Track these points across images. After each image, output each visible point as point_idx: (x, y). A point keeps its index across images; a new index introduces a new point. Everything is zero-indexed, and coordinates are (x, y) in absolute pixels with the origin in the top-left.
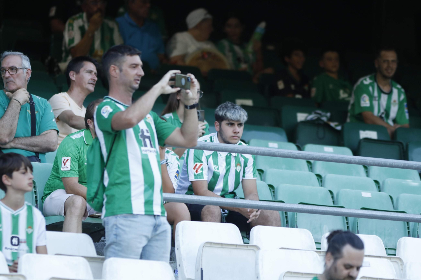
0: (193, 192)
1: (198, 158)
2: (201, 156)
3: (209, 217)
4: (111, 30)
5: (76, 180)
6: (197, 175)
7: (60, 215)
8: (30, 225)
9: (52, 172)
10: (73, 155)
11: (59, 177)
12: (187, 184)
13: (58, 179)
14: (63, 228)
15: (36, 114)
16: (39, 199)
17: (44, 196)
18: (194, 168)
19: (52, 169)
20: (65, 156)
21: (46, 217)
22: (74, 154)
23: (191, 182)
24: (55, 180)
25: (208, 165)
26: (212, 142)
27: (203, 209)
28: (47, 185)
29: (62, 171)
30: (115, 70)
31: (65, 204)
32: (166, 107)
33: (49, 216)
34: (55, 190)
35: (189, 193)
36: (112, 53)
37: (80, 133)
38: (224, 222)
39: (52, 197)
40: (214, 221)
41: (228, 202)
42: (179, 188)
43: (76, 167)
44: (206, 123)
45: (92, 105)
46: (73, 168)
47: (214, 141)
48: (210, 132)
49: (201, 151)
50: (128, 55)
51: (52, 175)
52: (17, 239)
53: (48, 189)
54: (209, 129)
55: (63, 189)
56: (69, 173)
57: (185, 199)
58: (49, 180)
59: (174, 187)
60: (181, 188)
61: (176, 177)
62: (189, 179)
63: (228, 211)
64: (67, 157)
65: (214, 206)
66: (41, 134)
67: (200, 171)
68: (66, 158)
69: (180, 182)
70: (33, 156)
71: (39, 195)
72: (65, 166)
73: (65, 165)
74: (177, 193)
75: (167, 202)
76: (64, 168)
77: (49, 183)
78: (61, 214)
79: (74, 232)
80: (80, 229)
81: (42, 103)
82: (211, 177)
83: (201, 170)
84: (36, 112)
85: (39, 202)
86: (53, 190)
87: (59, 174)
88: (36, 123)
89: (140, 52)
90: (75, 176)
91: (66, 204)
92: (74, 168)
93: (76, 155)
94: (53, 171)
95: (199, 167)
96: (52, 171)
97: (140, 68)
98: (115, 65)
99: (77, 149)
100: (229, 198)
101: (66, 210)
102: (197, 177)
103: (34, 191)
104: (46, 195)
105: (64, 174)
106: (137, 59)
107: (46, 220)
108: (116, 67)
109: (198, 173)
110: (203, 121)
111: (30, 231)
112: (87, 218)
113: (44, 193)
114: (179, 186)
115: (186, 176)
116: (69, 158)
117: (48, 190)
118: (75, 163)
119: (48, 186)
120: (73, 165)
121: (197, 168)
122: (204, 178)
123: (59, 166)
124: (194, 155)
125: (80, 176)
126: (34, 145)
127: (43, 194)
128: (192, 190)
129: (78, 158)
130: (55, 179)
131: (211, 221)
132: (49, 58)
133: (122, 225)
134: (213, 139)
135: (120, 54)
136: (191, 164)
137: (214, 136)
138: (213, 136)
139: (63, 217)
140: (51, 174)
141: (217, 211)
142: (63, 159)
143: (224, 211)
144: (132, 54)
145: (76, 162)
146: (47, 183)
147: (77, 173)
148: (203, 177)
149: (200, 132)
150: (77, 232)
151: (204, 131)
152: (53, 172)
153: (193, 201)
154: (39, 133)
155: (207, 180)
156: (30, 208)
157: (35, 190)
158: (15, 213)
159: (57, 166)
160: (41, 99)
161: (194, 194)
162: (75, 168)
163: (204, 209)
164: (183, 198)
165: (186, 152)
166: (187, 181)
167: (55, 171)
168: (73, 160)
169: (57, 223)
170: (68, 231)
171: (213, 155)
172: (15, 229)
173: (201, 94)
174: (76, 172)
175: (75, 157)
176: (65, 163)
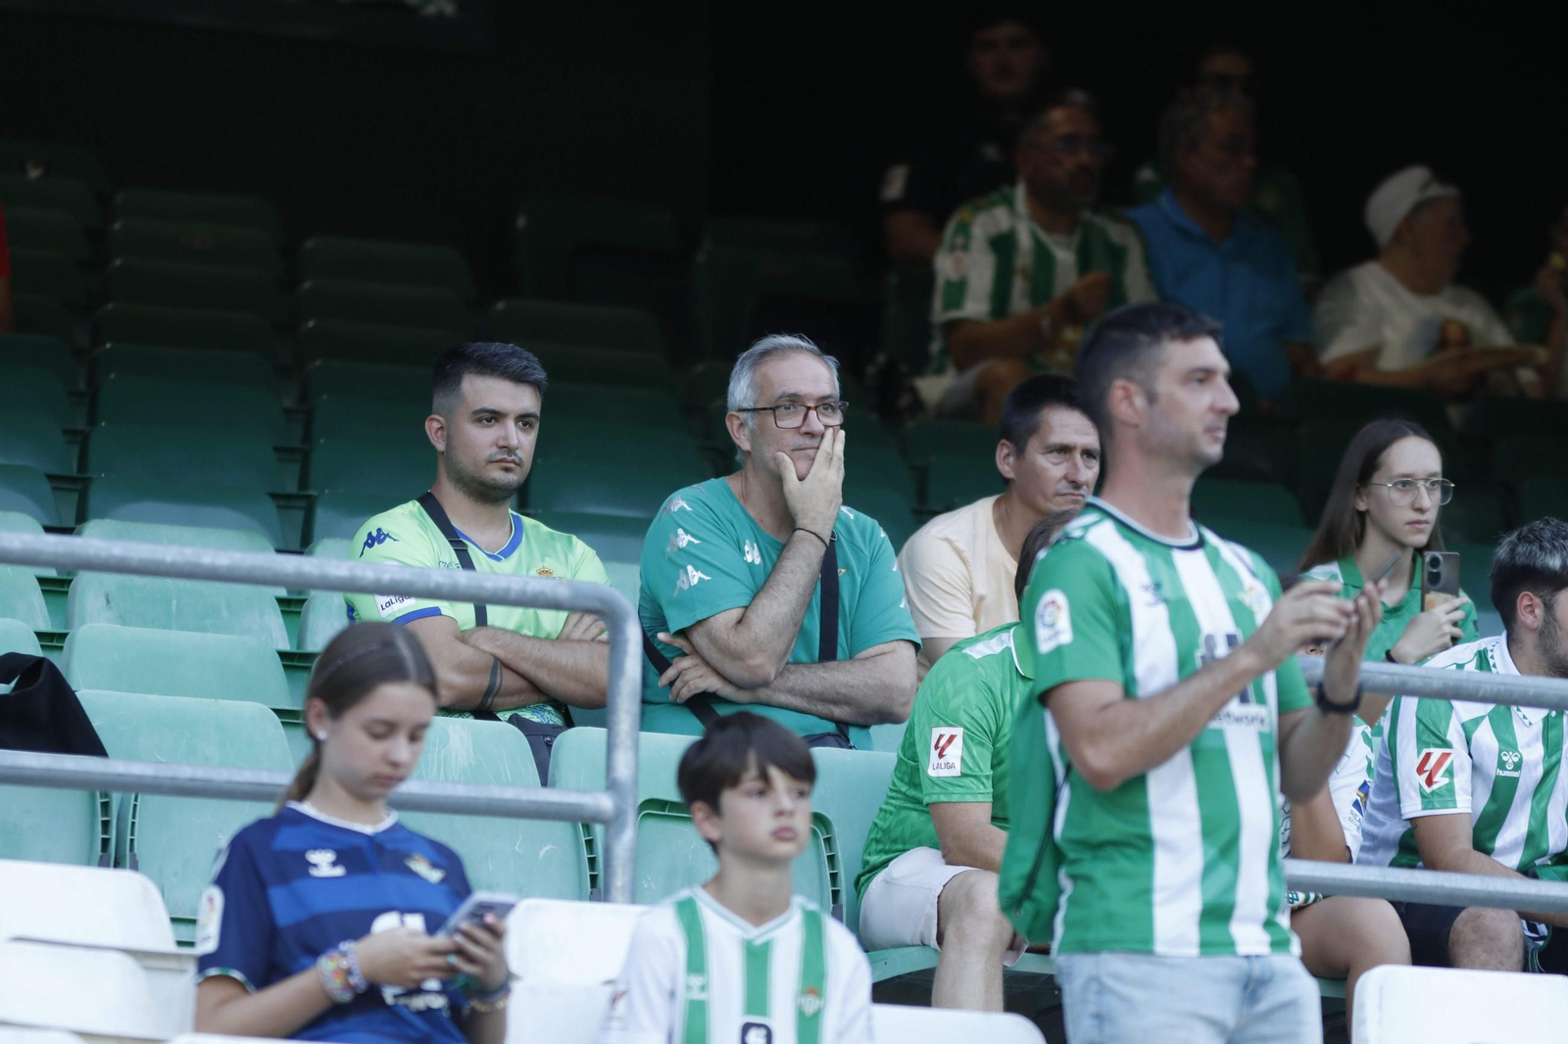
0: (1416, 858)
1: (1433, 729)
2: (1443, 723)
3: (1479, 952)
4: (1117, 256)
5: (982, 811)
6: (1433, 793)
7: (924, 945)
8: (813, 979)
9: (894, 784)
10: (973, 718)
11: (919, 802)
12: (1395, 829)
13: (917, 807)
14: (933, 992)
15: (840, 579)
16: (844, 885)
17: (863, 875)
18: (1420, 770)
19: (896, 770)
20: (941, 722)
21: (870, 953)
22: (977, 714)
23: (1411, 820)
24: (904, 813)
25: (1470, 755)
26: (1490, 670)
27: (1455, 924)
28: (877, 833)
29: (930, 779)
30: (1128, 397)
31: (938, 903)
32: (1314, 538)
33: (883, 948)
34: (904, 851)
35: (1404, 861)
36: (1116, 335)
37: (1000, 638)
38: (1534, 971)
39: (892, 878)
40: (1499, 966)
41: (1548, 897)
42: (1368, 844)
43: (981, 765)
44: (1464, 598)
45: (1042, 532)
46: (971, 769)
47: (1494, 666)
48: (1480, 631)
49: (1441, 704)
50: (1173, 338)
51: (894, 794)
52: (763, 1032)
53: (880, 847)
54: (1475, 623)
55: (934, 846)
56: (958, 788)
57: (1387, 884)
58: (883, 814)
59: (1349, 844)
60: (1376, 842)
61: (1356, 804)
62: (1403, 811)
63: (1547, 927)
64: (951, 726)
65: (1496, 910)
66: (858, 656)
67: (1440, 780)
68: (947, 732)
69: (1371, 819)
70: (829, 734)
71: (845, 870)
72: (942, 761)
73: (941, 755)
74: (1359, 862)
75: (1321, 896)
76: (939, 766)
77: (885, 825)
78: (926, 942)
79: (974, 1009)
80: (998, 997)
81: (863, 534)
82: (1483, 799)
83: (1443, 776)
84: (842, 571)
85: (843, 898)
86: (897, 851)
87: (922, 791)
88: (840, 613)
89: (1218, 325)
90: (980, 798)
91: (941, 903)
92: (977, 769)
93: (986, 718)
94: (897, 778)
95: (1439, 764)
96: (896, 780)
97: (1221, 382)
98: (1129, 379)
99: (987, 699)
100: (1552, 879)
101: (942, 926)
102: (1432, 802)
103: (825, 855)
104: (869, 872)
105: (937, 788)
106: (1208, 352)
107: (873, 963)
108: (1133, 388)
109: (1435, 787)
110: (1457, 595)
111: (811, 1005)
112: (1023, 954)
113: (866, 863)
114: (1366, 834)
115: (1392, 798)
116: (959, 731)
117: (880, 852)
118: (980, 748)
119: (879, 836)
120: (973, 757)
121: (1429, 766)
122: (1459, 804)
123: (922, 758)
124: (1419, 720)
125: (997, 799)
126: (835, 696)
127: (860, 862)
128: (1412, 848)
129: (991, 732)
130: (905, 808)
131: (1484, 966)
132: (881, 358)
133: (1118, 978)
134: (1492, 657)
135: (1143, 338)
136: (1409, 756)
137: (1495, 648)
138: (1489, 648)
139: (936, 950)
140: (891, 790)
141: (1509, 929)
142: (936, 732)
143: (1532, 928)
144: (1188, 335)
145: (982, 744)
146: (875, 824)
147: (985, 787)
148: (1454, 801)
149: (1444, 634)
150: (987, 1008)
151: (1457, 631)
152: (899, 783)
153: (1418, 890)
154: (851, 651)
155: (1470, 811)
156: (813, 924)
157: (831, 851)
158: (757, 934)
159: (915, 759)
160: (856, 517)
161: (1420, 864)
162: (979, 767)
163: (1460, 922)
164: (1380, 879)
165: (1389, 708)
166: (1394, 818)
167: (906, 779)
168: (972, 739)
169: (911, 973)
170: (954, 1004)
171: (1491, 716)
172: (757, 994)
173: (1445, 491)
174: (983, 783)
175: (982, 727)
176: (943, 749)
